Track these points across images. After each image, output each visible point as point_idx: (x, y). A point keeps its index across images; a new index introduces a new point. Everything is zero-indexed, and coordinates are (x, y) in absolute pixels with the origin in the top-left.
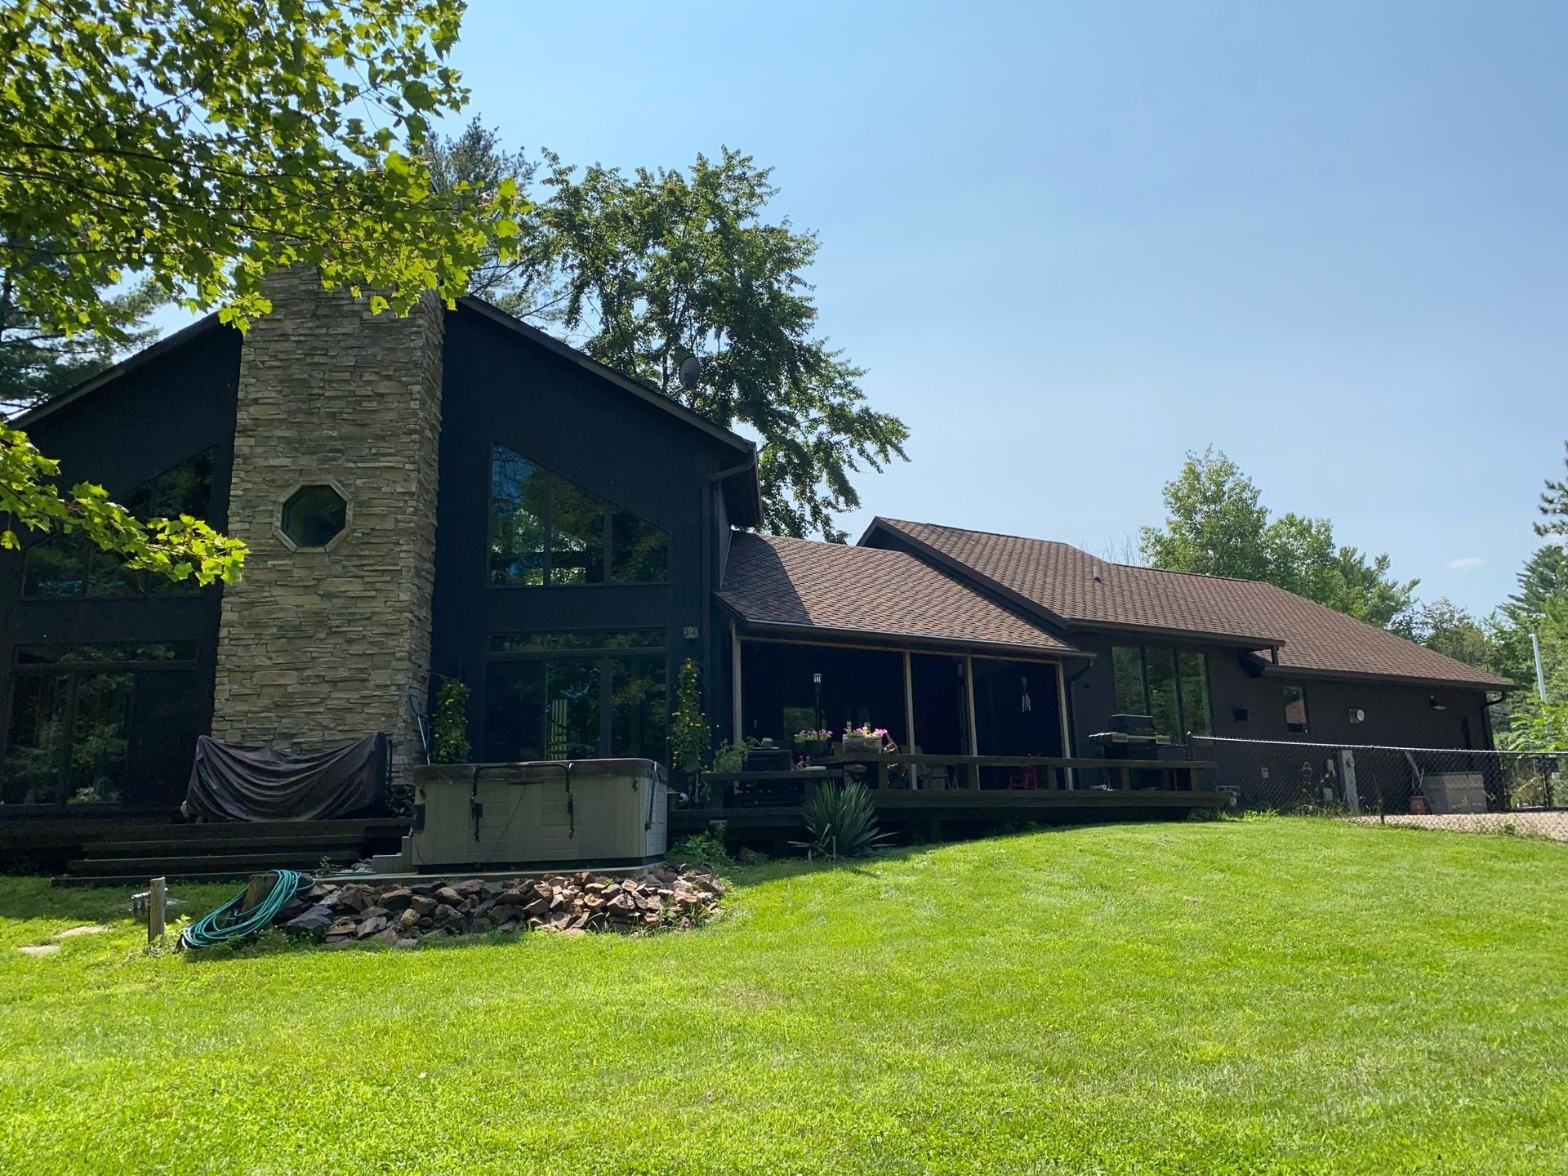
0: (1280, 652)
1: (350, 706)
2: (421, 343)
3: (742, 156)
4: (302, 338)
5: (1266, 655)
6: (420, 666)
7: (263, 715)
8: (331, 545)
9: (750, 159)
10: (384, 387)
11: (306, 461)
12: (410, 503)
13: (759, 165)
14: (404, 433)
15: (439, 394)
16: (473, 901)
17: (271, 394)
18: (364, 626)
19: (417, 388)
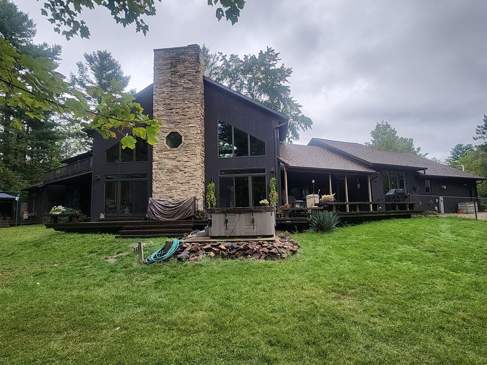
0: (426, 171)
1: (186, 190)
2: (199, 92)
3: (272, 49)
4: (168, 93)
5: (422, 172)
6: (202, 179)
7: (164, 192)
8: (179, 147)
9: (274, 50)
10: (190, 105)
11: (171, 126)
12: (198, 136)
13: (276, 52)
14: (196, 117)
15: (204, 107)
16: (230, 249)
17: (161, 108)
18: (188, 169)
19: (199, 105)
